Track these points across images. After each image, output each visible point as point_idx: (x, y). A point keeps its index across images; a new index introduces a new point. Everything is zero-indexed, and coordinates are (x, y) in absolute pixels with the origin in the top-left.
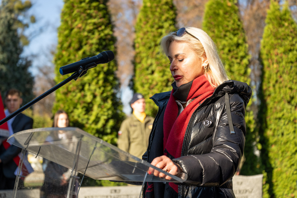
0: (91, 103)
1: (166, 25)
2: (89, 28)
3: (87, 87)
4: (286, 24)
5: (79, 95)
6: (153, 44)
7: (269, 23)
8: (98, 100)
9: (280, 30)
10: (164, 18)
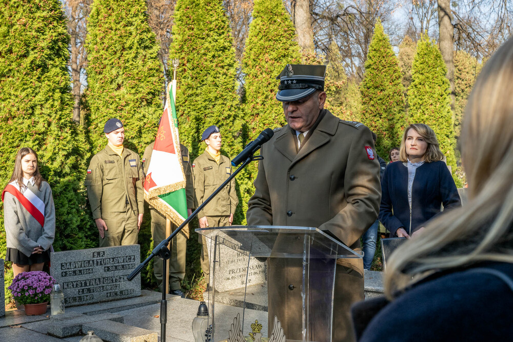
0: (44, 133)
1: (137, 21)
2: (36, 25)
3: (37, 112)
4: (279, 20)
5: (28, 122)
6: (119, 47)
7: (255, 17)
8: (54, 127)
9: (272, 27)
10: (133, 10)
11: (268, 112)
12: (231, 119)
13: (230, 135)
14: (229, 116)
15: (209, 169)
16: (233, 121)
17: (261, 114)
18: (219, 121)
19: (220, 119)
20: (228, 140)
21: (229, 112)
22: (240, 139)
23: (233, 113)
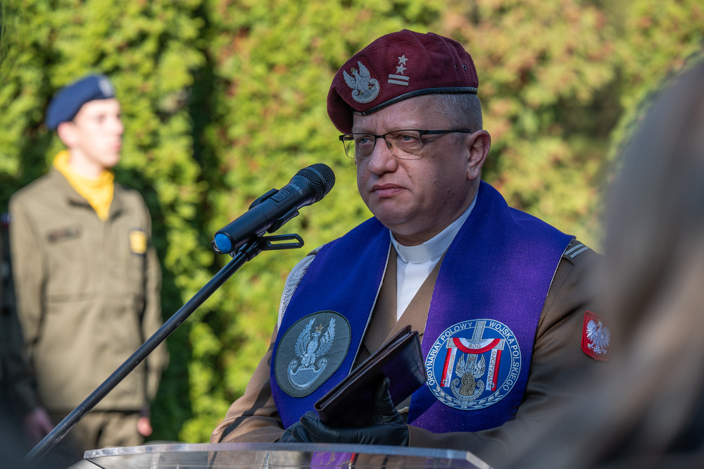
11: (285, 20)
12: (150, 46)
13: (143, 107)
14: (143, 36)
15: (68, 234)
16: (157, 57)
17: (260, 29)
18: (102, 56)
19: (109, 46)
20: (136, 126)
21: (143, 24)
22: (179, 124)
23: (156, 27)
